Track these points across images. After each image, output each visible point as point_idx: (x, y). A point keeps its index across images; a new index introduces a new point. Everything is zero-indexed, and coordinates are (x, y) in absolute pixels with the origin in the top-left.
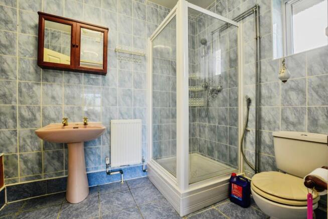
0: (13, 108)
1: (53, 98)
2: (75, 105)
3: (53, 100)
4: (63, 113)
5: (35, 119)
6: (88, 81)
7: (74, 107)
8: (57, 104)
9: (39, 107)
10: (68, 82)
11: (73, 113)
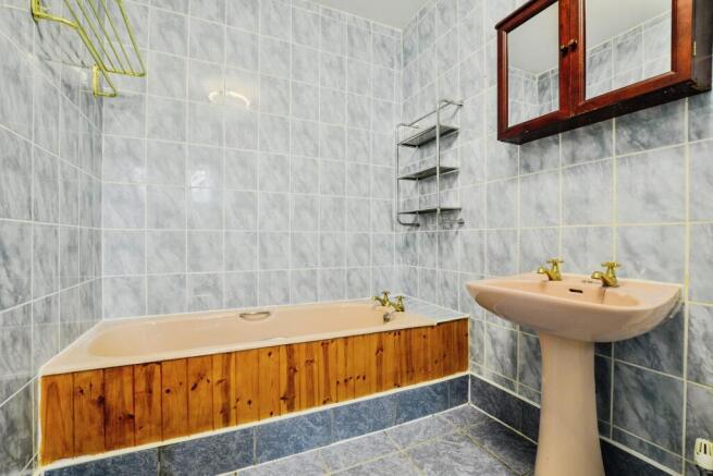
0: (481, 234)
1: (540, 208)
2: (589, 223)
3: (540, 214)
4: (560, 247)
5: (509, 258)
6: (633, 138)
7: (586, 230)
8: (548, 223)
9: (515, 232)
10: (573, 158)
11: (584, 246)
